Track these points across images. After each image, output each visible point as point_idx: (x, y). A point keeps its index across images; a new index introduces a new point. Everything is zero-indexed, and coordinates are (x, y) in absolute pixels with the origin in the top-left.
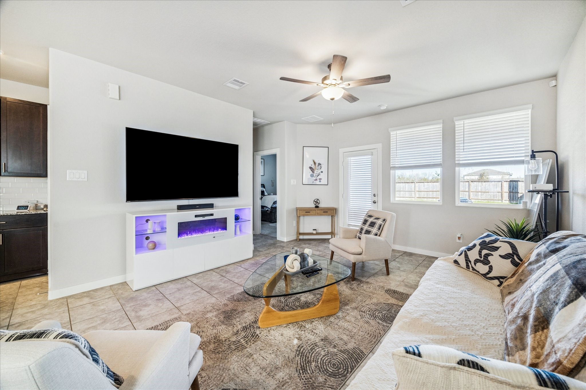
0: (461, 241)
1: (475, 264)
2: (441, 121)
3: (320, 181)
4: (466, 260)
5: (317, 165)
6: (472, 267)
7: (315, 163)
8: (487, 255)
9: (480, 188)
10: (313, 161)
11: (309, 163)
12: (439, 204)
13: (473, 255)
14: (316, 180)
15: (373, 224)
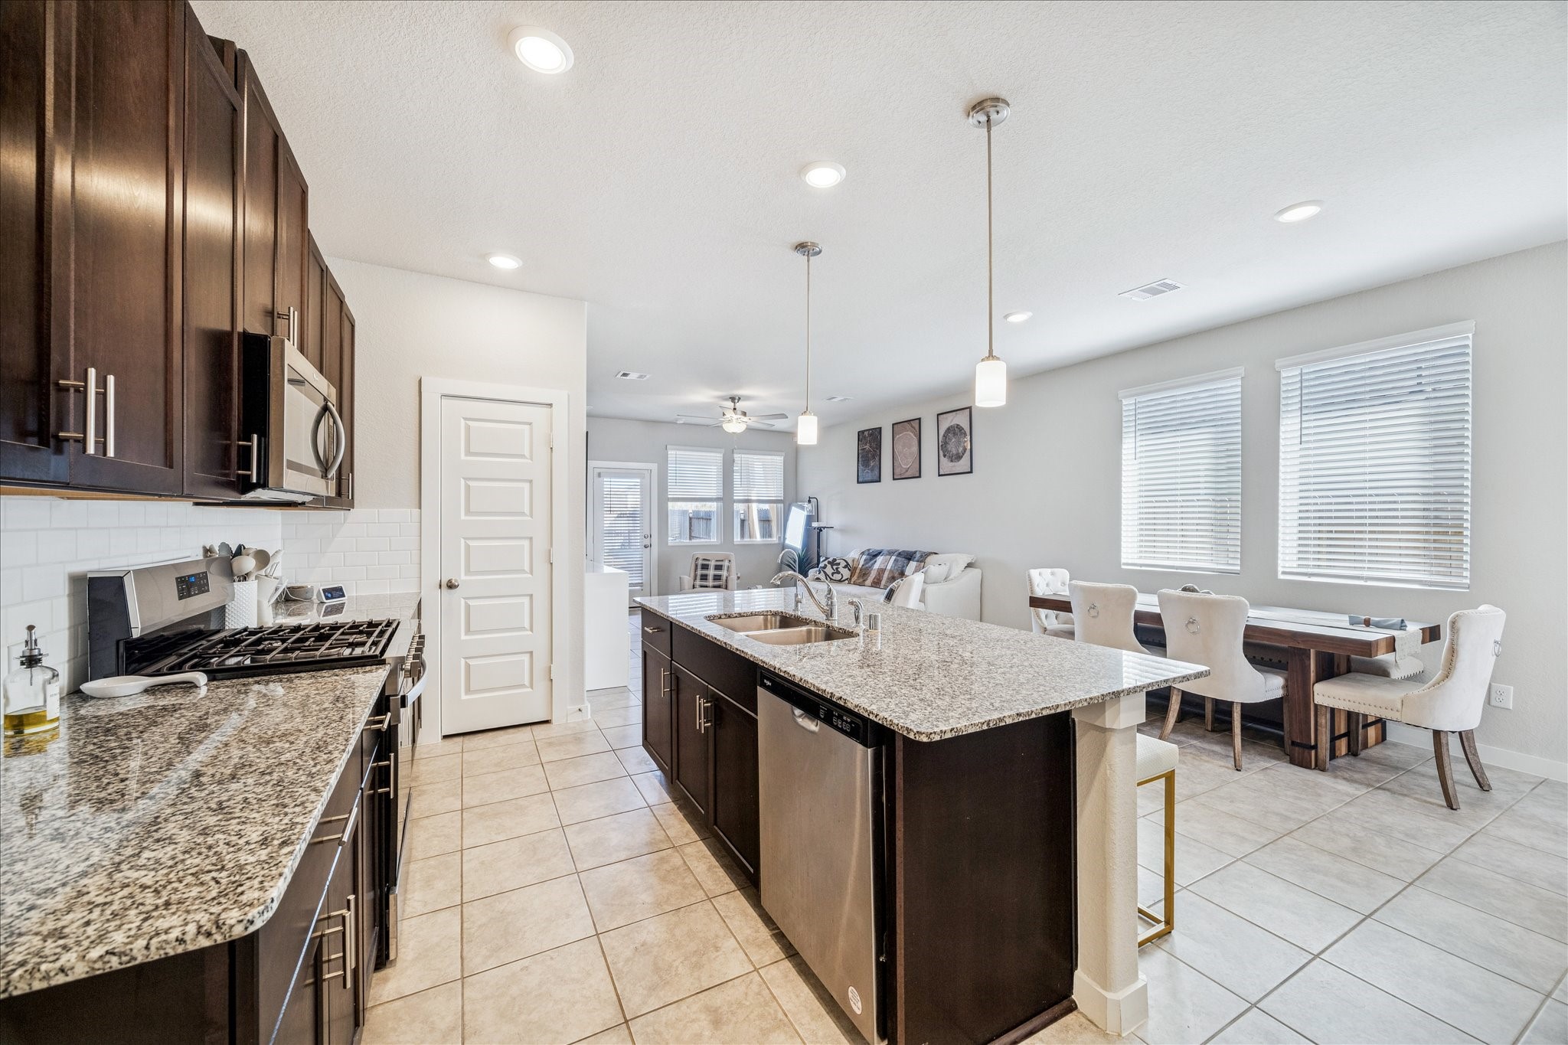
2: (723, 450)
15: (719, 567)
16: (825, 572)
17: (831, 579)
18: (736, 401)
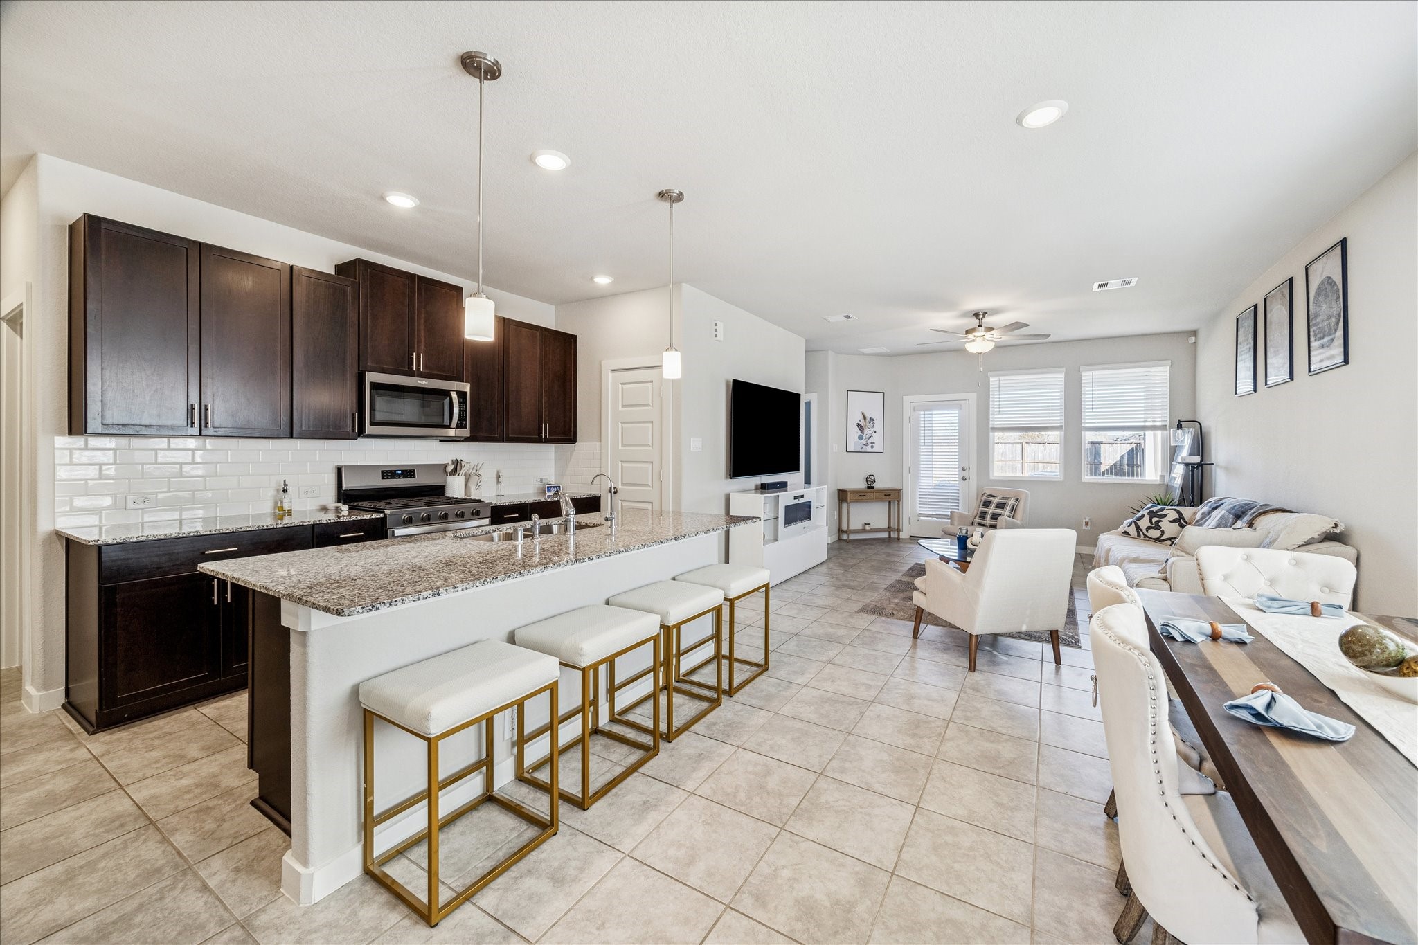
0: (1089, 527)
1: (1147, 531)
2: (1064, 369)
3: (872, 447)
4: (1137, 529)
5: (868, 421)
6: (1144, 534)
7: (865, 418)
8: (1157, 523)
9: (1040, 455)
10: (863, 414)
11: (855, 418)
12: (1059, 480)
13: (1144, 524)
14: (866, 444)
15: (1001, 506)
16: (1137, 526)
17: (1145, 536)
18: (981, 317)
